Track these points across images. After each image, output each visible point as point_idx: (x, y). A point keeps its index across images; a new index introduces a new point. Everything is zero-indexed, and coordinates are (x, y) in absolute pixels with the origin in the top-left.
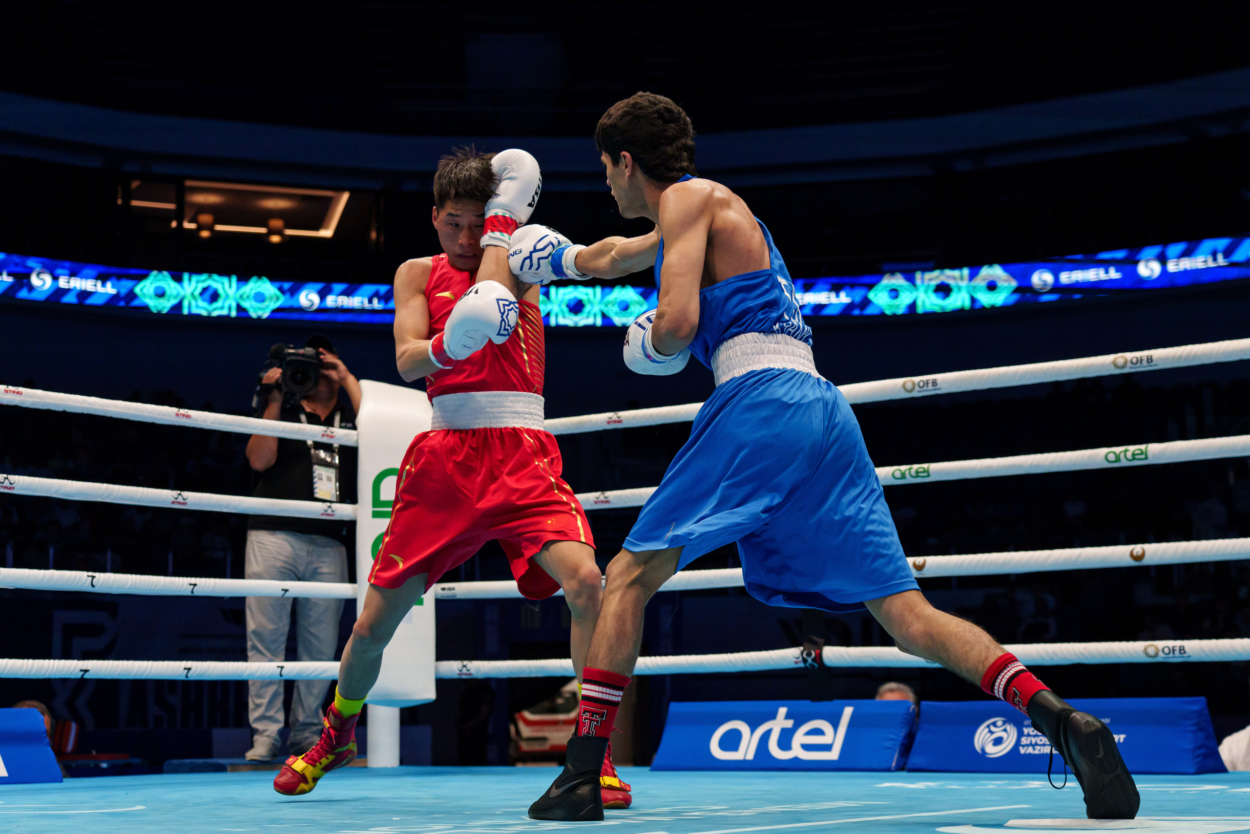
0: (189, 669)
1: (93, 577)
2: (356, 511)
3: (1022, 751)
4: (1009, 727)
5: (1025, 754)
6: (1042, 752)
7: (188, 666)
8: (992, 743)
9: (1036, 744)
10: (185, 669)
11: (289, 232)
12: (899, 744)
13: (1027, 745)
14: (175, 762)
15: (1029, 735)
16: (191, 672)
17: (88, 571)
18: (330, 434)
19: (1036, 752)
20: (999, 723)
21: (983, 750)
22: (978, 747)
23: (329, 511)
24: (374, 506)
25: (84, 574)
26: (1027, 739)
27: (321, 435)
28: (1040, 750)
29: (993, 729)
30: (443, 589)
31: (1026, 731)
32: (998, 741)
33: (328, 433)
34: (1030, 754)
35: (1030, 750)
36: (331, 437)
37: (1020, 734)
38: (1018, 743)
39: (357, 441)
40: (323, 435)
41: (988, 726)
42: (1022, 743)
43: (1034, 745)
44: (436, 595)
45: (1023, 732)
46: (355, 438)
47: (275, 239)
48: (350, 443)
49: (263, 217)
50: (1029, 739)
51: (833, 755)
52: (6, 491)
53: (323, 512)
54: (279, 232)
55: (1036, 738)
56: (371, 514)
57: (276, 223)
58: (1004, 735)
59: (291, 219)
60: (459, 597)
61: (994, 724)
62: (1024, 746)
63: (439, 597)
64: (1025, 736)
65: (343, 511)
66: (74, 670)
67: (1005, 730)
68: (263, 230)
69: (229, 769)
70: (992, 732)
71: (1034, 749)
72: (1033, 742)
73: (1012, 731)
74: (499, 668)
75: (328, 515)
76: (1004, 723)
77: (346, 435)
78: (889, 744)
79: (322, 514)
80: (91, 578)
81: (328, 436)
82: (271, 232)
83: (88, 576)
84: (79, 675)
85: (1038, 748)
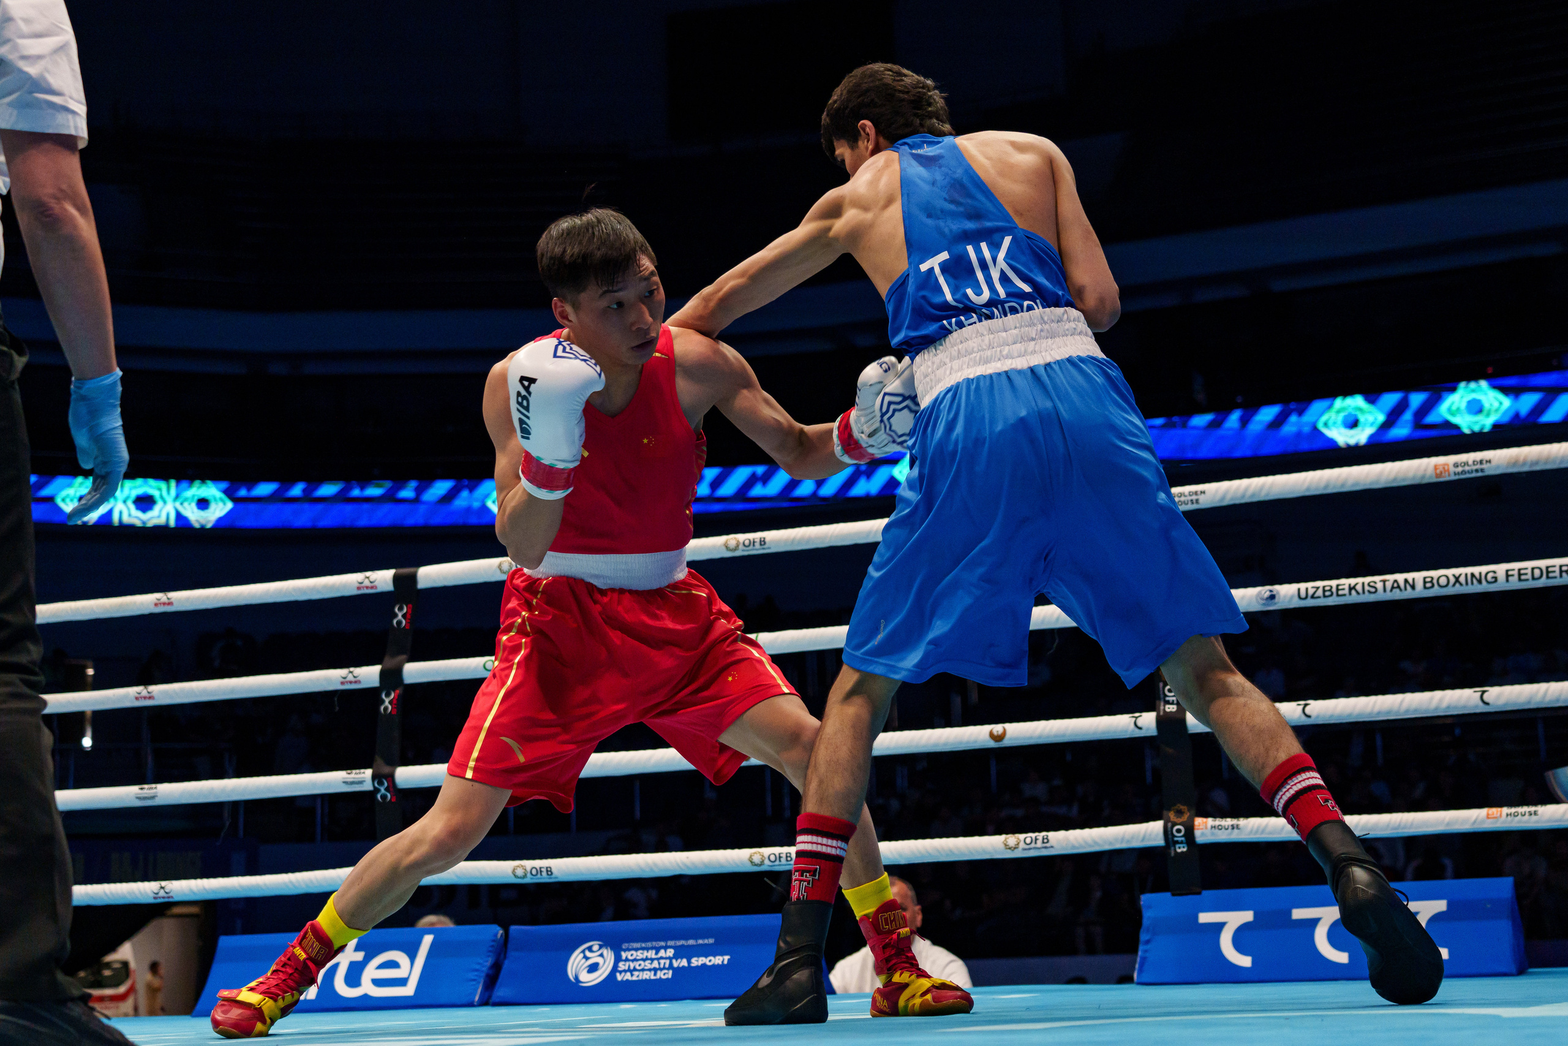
3: (619, 977)
4: (605, 951)
5: (622, 981)
6: (640, 978)
8: (586, 970)
9: (635, 969)
12: (483, 975)
13: (625, 971)
15: (627, 960)
19: (634, 978)
20: (595, 948)
21: (577, 978)
22: (571, 976)
26: (624, 965)
28: (638, 976)
29: (588, 954)
31: (624, 955)
32: (593, 968)
34: (627, 980)
35: (628, 976)
37: (618, 959)
38: (615, 969)
41: (583, 952)
42: (620, 969)
43: (631, 971)
45: (621, 956)
50: (627, 963)
51: (409, 990)
55: (635, 963)
58: (600, 960)
61: (590, 949)
62: (621, 972)
64: (623, 961)
67: (601, 955)
70: (586, 958)
71: (632, 975)
72: (632, 968)
73: (609, 955)
76: (601, 947)
78: (472, 975)
85: (636, 973)
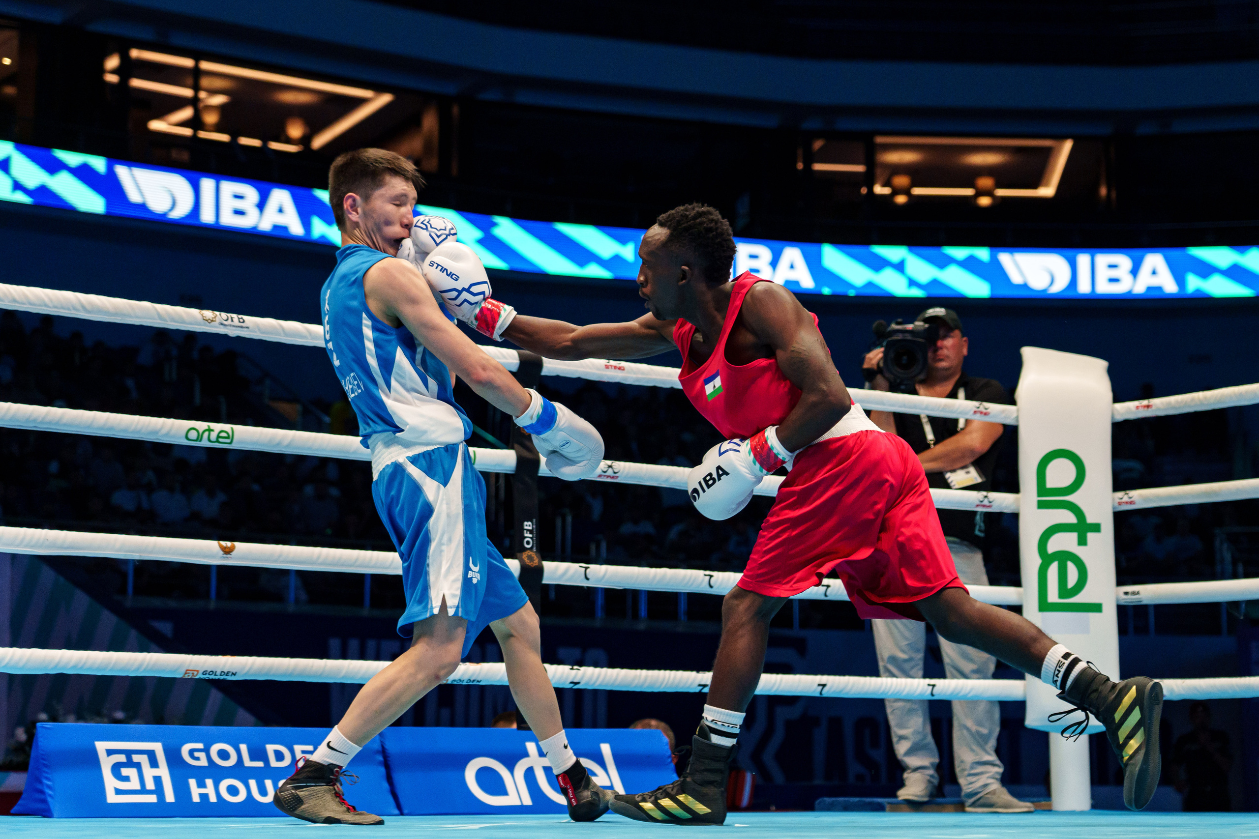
0: (824, 686)
1: (711, 576)
2: (1017, 500)
7: (823, 682)
10: (819, 685)
11: (1001, 192)
14: (828, 800)
16: (826, 689)
17: (705, 569)
18: (984, 411)
23: (986, 502)
24: (1039, 495)
25: (701, 573)
27: (972, 412)
30: (1126, 593)
33: (982, 409)
36: (986, 414)
39: (1017, 418)
40: (975, 412)
44: (1117, 600)
46: (1015, 415)
47: (984, 201)
48: (1010, 421)
49: (968, 177)
52: (609, 480)
53: (978, 503)
54: (989, 193)
56: (1035, 504)
57: (985, 182)
59: (1003, 176)
60: (1145, 602)
63: (1122, 603)
65: (1001, 501)
66: (692, 684)
68: (969, 192)
69: (887, 809)
74: (1195, 688)
75: (984, 506)
77: (1003, 411)
79: (977, 506)
80: (708, 577)
81: (981, 413)
82: (980, 193)
83: (705, 575)
84: (697, 690)
